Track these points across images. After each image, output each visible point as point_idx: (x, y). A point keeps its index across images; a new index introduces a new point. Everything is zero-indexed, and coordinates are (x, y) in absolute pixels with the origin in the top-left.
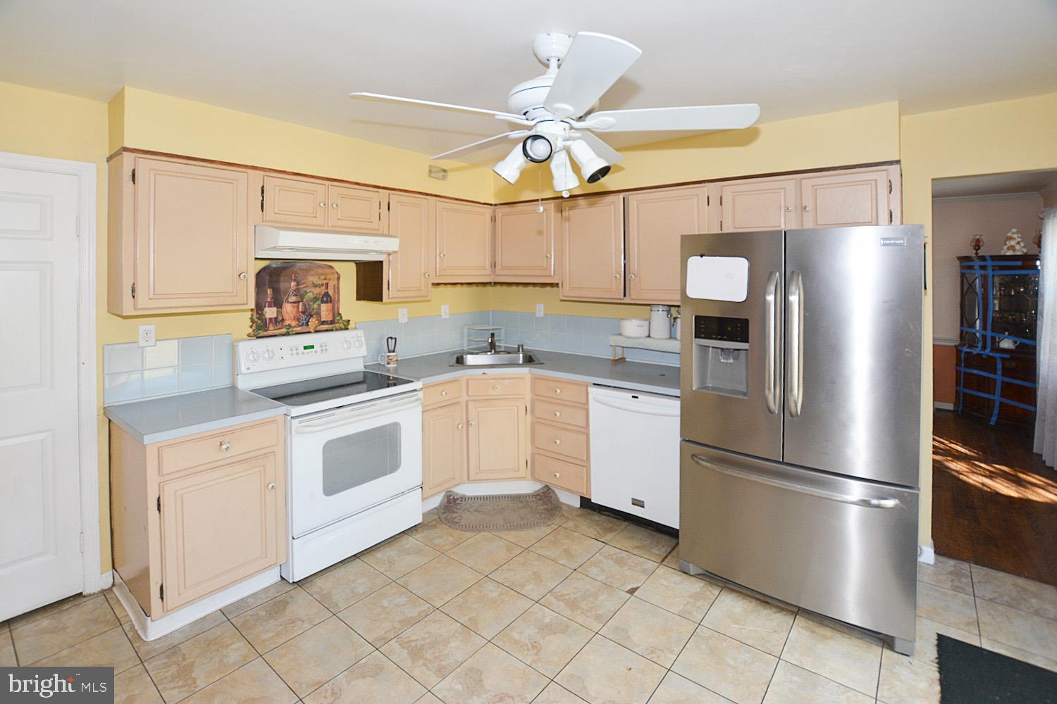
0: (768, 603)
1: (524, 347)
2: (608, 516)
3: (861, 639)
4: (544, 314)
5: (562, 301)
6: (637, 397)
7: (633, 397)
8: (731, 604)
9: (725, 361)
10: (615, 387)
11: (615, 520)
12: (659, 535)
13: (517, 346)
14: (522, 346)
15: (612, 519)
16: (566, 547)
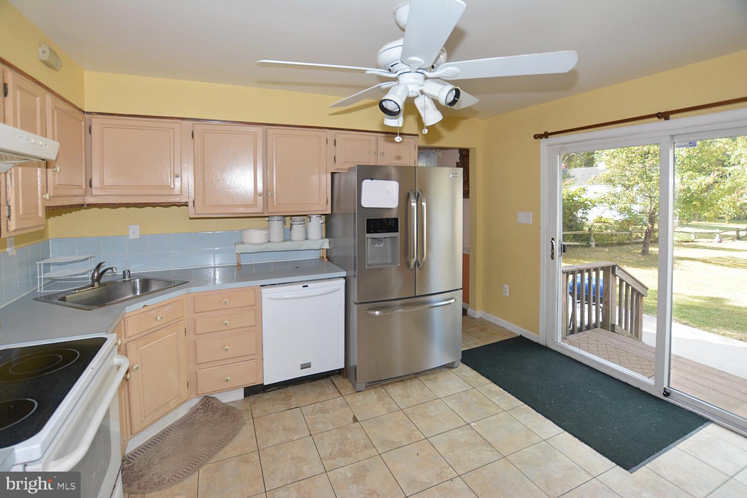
0: (403, 380)
1: (131, 273)
2: (272, 391)
3: (441, 371)
4: (141, 235)
5: (191, 219)
6: (307, 286)
7: (304, 286)
8: (396, 391)
9: (378, 246)
10: (279, 284)
11: (280, 390)
12: (317, 382)
13: (122, 273)
14: (129, 271)
15: (277, 391)
16: (282, 427)
